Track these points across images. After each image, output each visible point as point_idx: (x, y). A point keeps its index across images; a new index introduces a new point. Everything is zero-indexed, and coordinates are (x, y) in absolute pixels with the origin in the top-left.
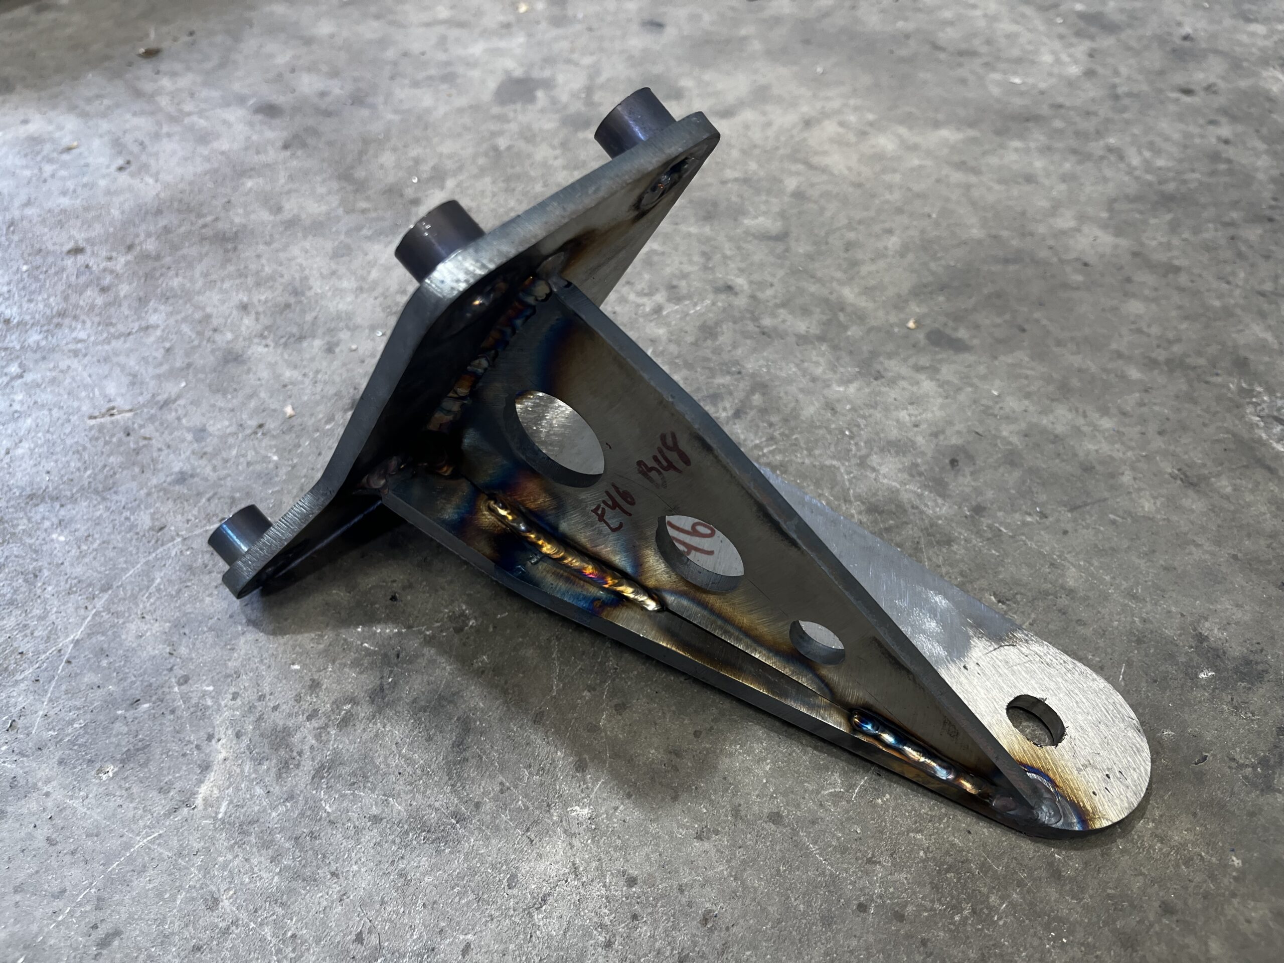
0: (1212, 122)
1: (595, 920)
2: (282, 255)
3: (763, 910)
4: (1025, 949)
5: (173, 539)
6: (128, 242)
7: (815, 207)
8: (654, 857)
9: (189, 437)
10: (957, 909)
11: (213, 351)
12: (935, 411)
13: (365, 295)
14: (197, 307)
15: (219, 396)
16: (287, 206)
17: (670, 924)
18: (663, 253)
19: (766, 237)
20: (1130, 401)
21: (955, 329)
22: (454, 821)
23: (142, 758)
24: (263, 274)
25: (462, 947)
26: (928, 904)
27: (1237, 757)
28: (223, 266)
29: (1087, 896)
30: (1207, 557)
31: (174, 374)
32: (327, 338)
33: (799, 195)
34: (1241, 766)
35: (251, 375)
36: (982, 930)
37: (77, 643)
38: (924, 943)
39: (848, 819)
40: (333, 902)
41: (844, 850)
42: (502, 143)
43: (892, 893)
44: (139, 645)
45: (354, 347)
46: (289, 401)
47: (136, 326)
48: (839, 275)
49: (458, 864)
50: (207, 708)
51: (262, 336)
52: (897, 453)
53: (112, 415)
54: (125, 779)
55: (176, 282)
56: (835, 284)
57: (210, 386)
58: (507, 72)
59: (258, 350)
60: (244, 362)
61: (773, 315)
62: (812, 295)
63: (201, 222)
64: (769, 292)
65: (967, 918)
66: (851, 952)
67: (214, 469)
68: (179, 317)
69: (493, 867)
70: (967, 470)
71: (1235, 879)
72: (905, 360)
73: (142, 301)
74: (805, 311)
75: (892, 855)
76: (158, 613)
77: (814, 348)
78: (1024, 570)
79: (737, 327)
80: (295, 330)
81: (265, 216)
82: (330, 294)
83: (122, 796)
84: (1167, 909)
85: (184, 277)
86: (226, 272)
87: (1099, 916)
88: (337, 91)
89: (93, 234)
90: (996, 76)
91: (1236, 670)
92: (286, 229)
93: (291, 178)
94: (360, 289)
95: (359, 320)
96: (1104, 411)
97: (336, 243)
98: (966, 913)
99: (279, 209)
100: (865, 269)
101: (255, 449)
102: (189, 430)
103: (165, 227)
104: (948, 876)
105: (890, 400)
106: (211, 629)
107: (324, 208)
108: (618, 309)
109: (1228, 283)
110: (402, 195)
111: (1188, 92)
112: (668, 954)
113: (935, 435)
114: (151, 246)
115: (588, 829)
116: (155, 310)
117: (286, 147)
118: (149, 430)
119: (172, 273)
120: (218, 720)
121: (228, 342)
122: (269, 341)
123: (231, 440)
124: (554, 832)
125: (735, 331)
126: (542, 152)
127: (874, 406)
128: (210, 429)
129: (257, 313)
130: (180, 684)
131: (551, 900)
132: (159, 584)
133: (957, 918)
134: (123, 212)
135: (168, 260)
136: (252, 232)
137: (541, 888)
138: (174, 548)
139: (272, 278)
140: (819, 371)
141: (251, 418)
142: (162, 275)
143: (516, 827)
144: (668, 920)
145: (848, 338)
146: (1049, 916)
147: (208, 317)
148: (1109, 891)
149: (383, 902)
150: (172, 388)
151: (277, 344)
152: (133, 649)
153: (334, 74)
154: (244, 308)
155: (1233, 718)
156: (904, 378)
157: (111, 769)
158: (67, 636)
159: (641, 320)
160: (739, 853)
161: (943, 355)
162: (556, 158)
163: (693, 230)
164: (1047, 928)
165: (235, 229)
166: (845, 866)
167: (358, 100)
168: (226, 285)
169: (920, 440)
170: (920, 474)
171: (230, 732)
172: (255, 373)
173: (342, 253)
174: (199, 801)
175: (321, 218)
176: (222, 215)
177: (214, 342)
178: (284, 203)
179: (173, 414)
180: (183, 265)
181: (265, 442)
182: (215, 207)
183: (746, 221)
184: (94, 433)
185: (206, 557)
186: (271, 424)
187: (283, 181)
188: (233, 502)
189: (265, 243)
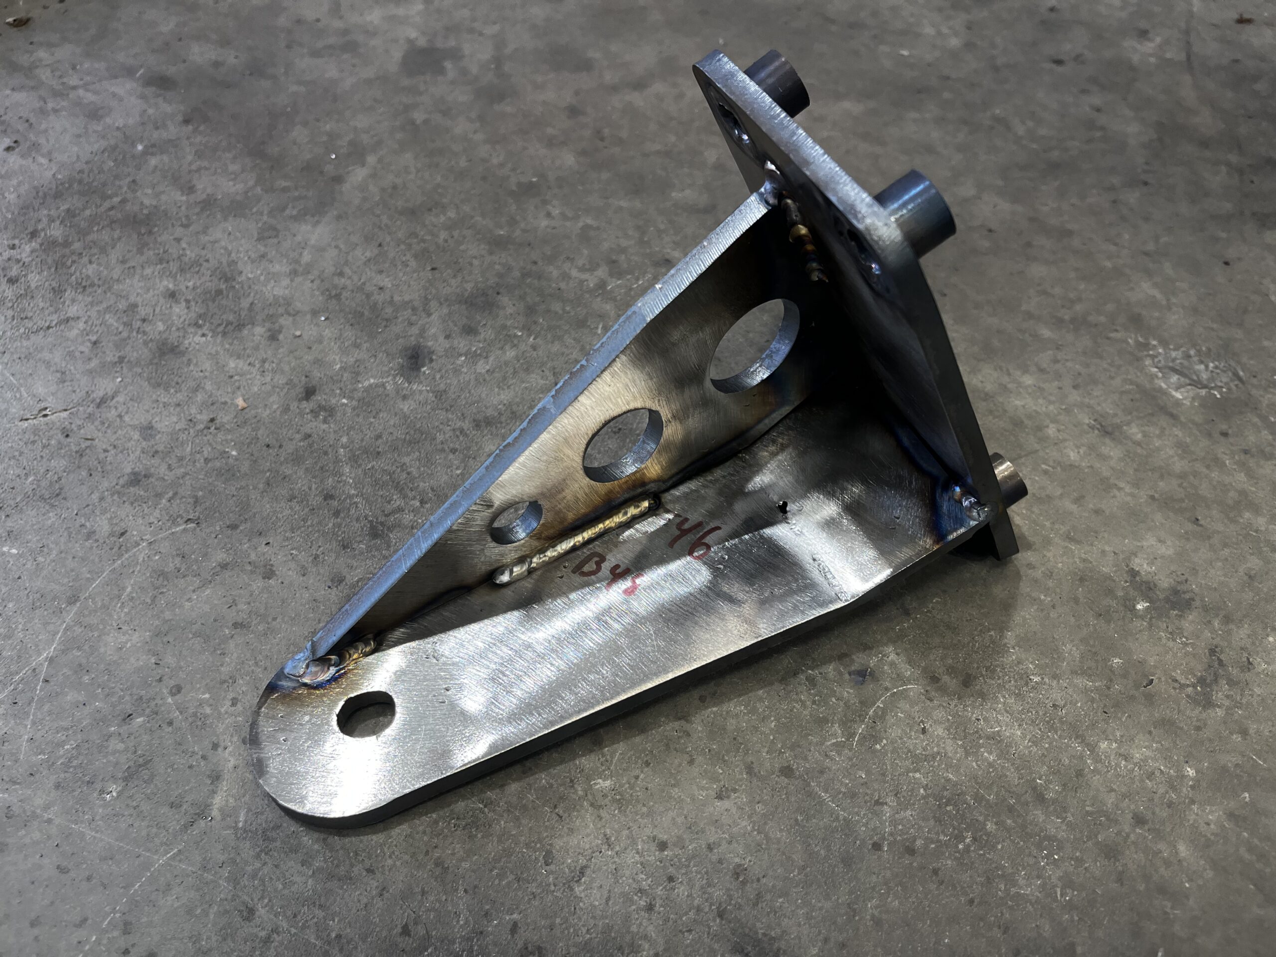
0: (1084, 91)
1: (634, 886)
2: (204, 239)
3: (789, 858)
4: (1024, 869)
5: (137, 545)
6: (31, 229)
8: (680, 820)
9: (136, 436)
10: (960, 838)
11: (146, 343)
13: (299, 279)
14: (119, 296)
15: (160, 391)
16: (200, 187)
17: (705, 881)
18: (598, 228)
19: (696, 210)
20: (1045, 358)
22: (481, 806)
23: (145, 774)
24: (186, 259)
25: (509, 927)
26: (933, 836)
27: (1178, 678)
28: (140, 251)
29: (1069, 815)
30: (1129, 499)
31: (106, 369)
32: (268, 325)
34: (1183, 686)
35: (192, 367)
36: (984, 855)
37: (51, 660)
38: (935, 872)
39: (853, 766)
40: (373, 898)
41: (853, 795)
42: (419, 116)
43: (901, 830)
44: (120, 658)
45: (298, 333)
46: (239, 393)
47: (55, 318)
49: (492, 848)
50: (206, 716)
51: (197, 325)
53: (45, 416)
54: (131, 797)
55: (91, 270)
57: (149, 380)
58: (410, 41)
59: (195, 340)
60: (182, 354)
63: (107, 204)
65: (969, 846)
66: (873, 888)
67: (170, 468)
68: (101, 308)
69: (527, 846)
71: (1191, 787)
73: (58, 292)
75: (896, 795)
76: (136, 622)
80: (231, 317)
81: (175, 196)
82: (262, 278)
83: (131, 815)
84: (1139, 820)
85: (99, 264)
86: (144, 258)
87: (1081, 832)
88: (231, 60)
90: (884, 48)
91: (1167, 600)
92: (202, 210)
93: (199, 155)
94: (294, 273)
95: (298, 305)
96: (1025, 370)
97: (260, 225)
98: (968, 840)
99: (191, 190)
101: (210, 445)
102: (134, 427)
103: (68, 210)
104: (948, 808)
106: (196, 635)
107: (240, 187)
108: (563, 285)
109: (1116, 244)
110: (321, 173)
111: (1059, 62)
112: (707, 910)
114: (57, 232)
115: (614, 800)
116: (73, 301)
117: (187, 121)
118: (90, 430)
119: (85, 260)
120: (221, 728)
121: (160, 333)
122: (205, 330)
123: (183, 436)
124: (582, 806)
126: (461, 126)
128: (158, 426)
129: (188, 301)
130: (173, 694)
131: (588, 872)
132: (131, 593)
133: (961, 847)
134: (18, 197)
135: (77, 246)
136: (165, 213)
137: (577, 862)
138: (142, 552)
139: (197, 263)
141: (201, 413)
142: (74, 262)
143: (544, 805)
144: (702, 878)
146: (1039, 836)
147: (134, 306)
148: (1087, 808)
149: (423, 893)
150: (105, 386)
151: (215, 334)
152: (115, 662)
153: (225, 42)
154: (172, 295)
155: (1171, 644)
157: (114, 789)
158: (40, 654)
159: (587, 296)
160: (759, 808)
162: (475, 132)
163: (624, 204)
164: (1040, 847)
165: (145, 212)
166: (856, 810)
167: (256, 70)
168: (148, 271)
171: (235, 739)
172: (196, 364)
173: (268, 234)
174: (215, 813)
175: (238, 198)
176: (129, 196)
177: (145, 333)
178: (195, 182)
179: (113, 412)
180: (95, 251)
181: (220, 436)
182: (120, 187)
183: (673, 194)
184: (29, 436)
185: (178, 560)
186: (225, 418)
187: (190, 158)
188: (197, 501)
189: (182, 225)
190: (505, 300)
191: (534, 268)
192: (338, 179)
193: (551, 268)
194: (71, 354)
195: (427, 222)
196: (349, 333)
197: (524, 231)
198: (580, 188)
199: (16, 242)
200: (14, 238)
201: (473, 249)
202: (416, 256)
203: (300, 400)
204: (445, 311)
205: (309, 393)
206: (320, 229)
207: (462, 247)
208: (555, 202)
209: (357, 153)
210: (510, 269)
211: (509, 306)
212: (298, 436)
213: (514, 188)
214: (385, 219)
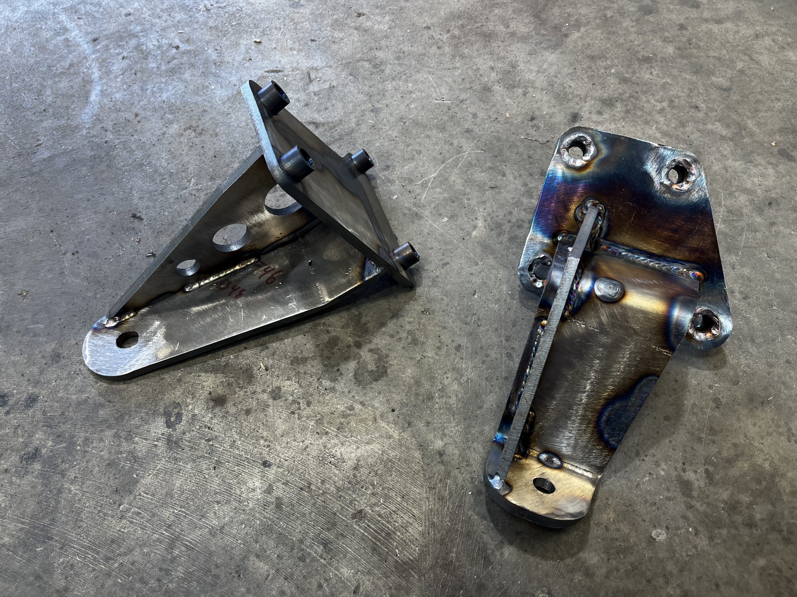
2: (508, 49)
5: (465, 152)
6: (448, 29)
7: (748, 79)
9: (471, 116)
11: (480, 84)
12: (770, 182)
13: (540, 74)
14: (474, 64)
15: (481, 103)
16: (511, 26)
18: (671, 85)
19: (720, 88)
21: (792, 151)
23: (455, 218)
24: (500, 55)
28: (485, 48)
31: (464, 90)
32: (524, 89)
33: (742, 72)
35: (494, 97)
37: (435, 178)
42: (609, 14)
44: (454, 184)
45: (534, 95)
46: (508, 112)
47: (452, 66)
48: (748, 114)
50: (475, 210)
51: (499, 83)
52: (747, 194)
53: (443, 100)
54: (450, 223)
55: (466, 51)
56: (745, 117)
57: (478, 98)
60: (491, 91)
61: (713, 124)
62: (734, 119)
63: (476, 25)
64: (714, 114)
67: (479, 130)
68: (467, 66)
70: (775, 208)
72: (765, 158)
73: (454, 56)
74: (728, 126)
76: (460, 176)
77: (727, 143)
78: (783, 249)
79: (695, 125)
80: (511, 83)
81: (502, 28)
82: (526, 70)
83: (450, 227)
85: (469, 50)
86: (485, 51)
89: (434, 22)
92: (510, 36)
93: (514, 12)
94: (539, 72)
95: (537, 85)
97: (530, 48)
99: (508, 27)
100: (761, 114)
101: (494, 127)
103: (462, 24)
105: (752, 173)
106: (477, 185)
107: (527, 30)
108: (645, 105)
110: (560, 31)
113: (767, 191)
114: (456, 32)
116: (458, 61)
118: (456, 109)
119: (465, 46)
120: (479, 215)
121: (485, 82)
122: (501, 85)
123: (486, 121)
125: (694, 127)
126: (627, 23)
127: (745, 173)
128: (478, 115)
129: (497, 72)
130: (467, 200)
132: (460, 166)
134: (445, 14)
135: (463, 40)
136: (497, 35)
138: (466, 155)
139: (503, 58)
140: (725, 153)
141: (493, 114)
142: (461, 46)
145: (743, 142)
147: (478, 69)
150: (463, 96)
151: (504, 87)
152: (452, 185)
154: (492, 68)
156: (762, 165)
157: (446, 219)
158: (431, 175)
161: (783, 161)
162: (632, 27)
163: (688, 77)
165: (489, 32)
168: (486, 57)
169: (759, 191)
170: (754, 204)
171: (483, 219)
173: (532, 52)
175: (525, 34)
176: (485, 24)
177: (480, 80)
178: (510, 23)
179: (465, 106)
180: (469, 44)
181: (498, 125)
182: (482, 19)
183: (713, 78)
184: (437, 106)
185: (476, 161)
186: (501, 119)
187: (510, 13)
188: (486, 144)
189: (502, 41)
190: (619, 105)
191: (636, 94)
192: (566, 36)
193: (643, 97)
194: (455, 81)
195: (597, 64)
196: (553, 101)
197: (637, 78)
198: (670, 64)
199: (442, 33)
200: (441, 31)
201: (612, 80)
202: (588, 77)
203: (529, 121)
204: (593, 102)
205: (532, 119)
206: (553, 56)
207: (608, 78)
208: (656, 68)
209: (577, 25)
210: (625, 92)
211: (619, 106)
212: (524, 133)
213: (640, 57)
214: (580, 58)
